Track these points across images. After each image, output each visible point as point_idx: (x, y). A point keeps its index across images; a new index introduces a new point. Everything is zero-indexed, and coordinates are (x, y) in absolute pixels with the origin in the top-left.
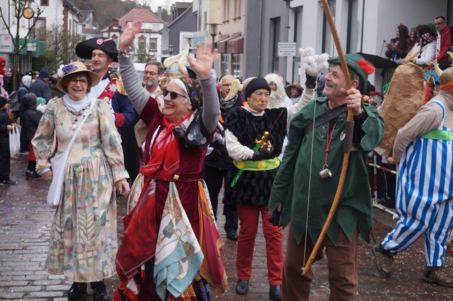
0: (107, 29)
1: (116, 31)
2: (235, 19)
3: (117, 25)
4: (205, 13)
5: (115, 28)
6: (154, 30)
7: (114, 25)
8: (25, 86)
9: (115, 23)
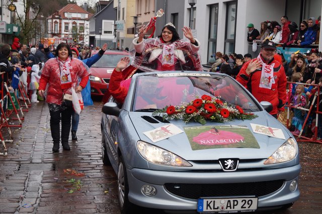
0: (51, 17)
1: (57, 18)
2: (146, 14)
3: (58, 15)
4: (123, 9)
5: (56, 16)
6: (82, 18)
7: (55, 15)
8: (33, 54)
9: (56, 13)
